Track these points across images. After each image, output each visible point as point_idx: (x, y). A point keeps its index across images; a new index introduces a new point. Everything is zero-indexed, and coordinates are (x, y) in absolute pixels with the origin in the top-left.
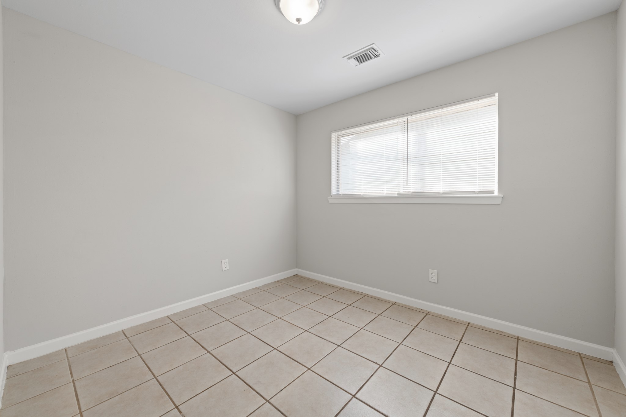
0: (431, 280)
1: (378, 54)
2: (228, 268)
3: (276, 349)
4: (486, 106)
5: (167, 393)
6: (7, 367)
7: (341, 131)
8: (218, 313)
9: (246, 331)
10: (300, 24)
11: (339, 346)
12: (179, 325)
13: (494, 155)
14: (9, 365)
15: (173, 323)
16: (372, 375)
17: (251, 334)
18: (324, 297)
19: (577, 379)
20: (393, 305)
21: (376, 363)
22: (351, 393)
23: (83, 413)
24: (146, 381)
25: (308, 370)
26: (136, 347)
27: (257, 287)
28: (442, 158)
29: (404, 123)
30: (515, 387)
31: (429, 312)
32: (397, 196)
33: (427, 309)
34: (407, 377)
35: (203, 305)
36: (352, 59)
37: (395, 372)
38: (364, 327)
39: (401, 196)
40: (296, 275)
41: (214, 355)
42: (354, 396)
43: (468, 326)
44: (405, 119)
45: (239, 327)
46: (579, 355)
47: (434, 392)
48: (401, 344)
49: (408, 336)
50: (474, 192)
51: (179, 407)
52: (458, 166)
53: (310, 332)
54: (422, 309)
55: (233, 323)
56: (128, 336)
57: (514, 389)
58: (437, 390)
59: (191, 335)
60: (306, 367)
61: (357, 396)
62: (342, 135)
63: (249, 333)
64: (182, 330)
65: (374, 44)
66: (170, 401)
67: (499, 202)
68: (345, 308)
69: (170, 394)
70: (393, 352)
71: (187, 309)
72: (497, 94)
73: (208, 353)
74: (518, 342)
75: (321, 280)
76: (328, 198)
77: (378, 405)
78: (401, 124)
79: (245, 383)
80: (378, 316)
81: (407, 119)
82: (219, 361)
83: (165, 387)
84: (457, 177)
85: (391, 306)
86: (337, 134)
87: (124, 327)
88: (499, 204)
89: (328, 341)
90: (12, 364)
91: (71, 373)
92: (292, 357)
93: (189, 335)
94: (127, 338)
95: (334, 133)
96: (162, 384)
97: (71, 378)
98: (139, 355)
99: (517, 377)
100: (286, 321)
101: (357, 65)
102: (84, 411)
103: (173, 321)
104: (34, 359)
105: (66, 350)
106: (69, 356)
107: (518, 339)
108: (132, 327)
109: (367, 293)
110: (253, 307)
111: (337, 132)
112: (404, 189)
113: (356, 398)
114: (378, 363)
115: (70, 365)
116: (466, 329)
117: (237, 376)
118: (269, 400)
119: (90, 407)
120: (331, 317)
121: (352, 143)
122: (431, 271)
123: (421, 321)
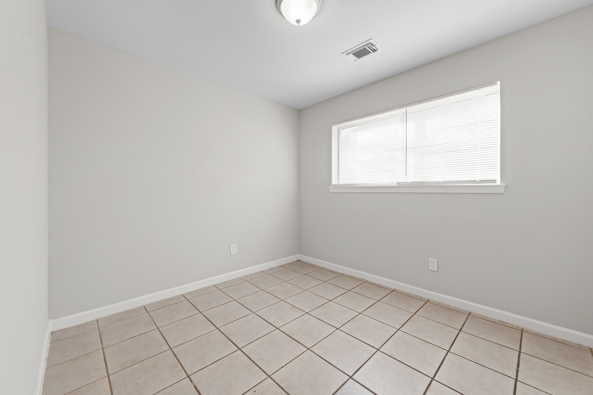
0: (430, 268)
1: (376, 48)
2: (236, 252)
3: (278, 329)
4: (487, 95)
5: (181, 363)
6: (51, 333)
7: (341, 123)
8: (227, 294)
9: (251, 311)
10: (299, 25)
11: (337, 329)
12: (192, 303)
13: (497, 144)
14: (52, 331)
15: (187, 301)
16: (369, 359)
17: (256, 314)
18: (325, 282)
19: (587, 376)
20: (392, 292)
21: (373, 347)
22: (348, 374)
23: (110, 376)
24: (162, 351)
25: (307, 350)
26: (155, 321)
27: (262, 270)
28: (441, 147)
29: (403, 114)
30: (517, 379)
31: (429, 300)
32: (396, 185)
33: (427, 297)
34: (404, 363)
35: (213, 285)
36: (350, 55)
37: (392, 356)
38: (362, 312)
39: (400, 186)
40: (299, 261)
41: (222, 331)
42: (351, 377)
43: (469, 315)
44: (403, 110)
45: (245, 307)
46: (590, 351)
47: (431, 379)
48: (399, 330)
49: (406, 322)
50: (475, 181)
51: (190, 376)
52: (461, 155)
53: (310, 315)
54: (421, 296)
55: (240, 303)
56: (149, 311)
57: (515, 381)
58: (434, 377)
59: (202, 313)
60: (306, 347)
61: (353, 377)
62: (343, 127)
63: (254, 313)
64: (195, 307)
65: (372, 40)
66: (183, 371)
67: (502, 191)
68: (345, 293)
69: (183, 364)
70: (391, 337)
71: (199, 289)
72: (499, 83)
73: (217, 330)
74: (522, 333)
75: (322, 266)
76: (329, 187)
77: (375, 388)
78: (400, 115)
79: (249, 358)
80: (377, 302)
81: (406, 110)
82: (227, 337)
83: (179, 358)
84: (460, 166)
85: (390, 293)
86: (337, 126)
87: (145, 303)
88: (502, 194)
89: (328, 324)
90: (54, 331)
91: (101, 341)
92: (293, 337)
93: (201, 312)
94: (148, 313)
95: (335, 126)
96: (176, 355)
97: (101, 345)
98: (158, 328)
99: (520, 369)
100: (288, 303)
101: (356, 60)
102: (111, 375)
103: (187, 299)
104: (72, 327)
105: (97, 321)
106: (100, 326)
107: (522, 331)
108: (152, 303)
109: (366, 279)
110: (259, 289)
111: (338, 124)
112: (404, 178)
113: (353, 379)
114: (376, 347)
115: (101, 334)
116: (467, 319)
117: (242, 351)
118: (271, 375)
119: (116, 372)
120: (331, 301)
121: (352, 135)
122: (431, 260)
123: (420, 308)
